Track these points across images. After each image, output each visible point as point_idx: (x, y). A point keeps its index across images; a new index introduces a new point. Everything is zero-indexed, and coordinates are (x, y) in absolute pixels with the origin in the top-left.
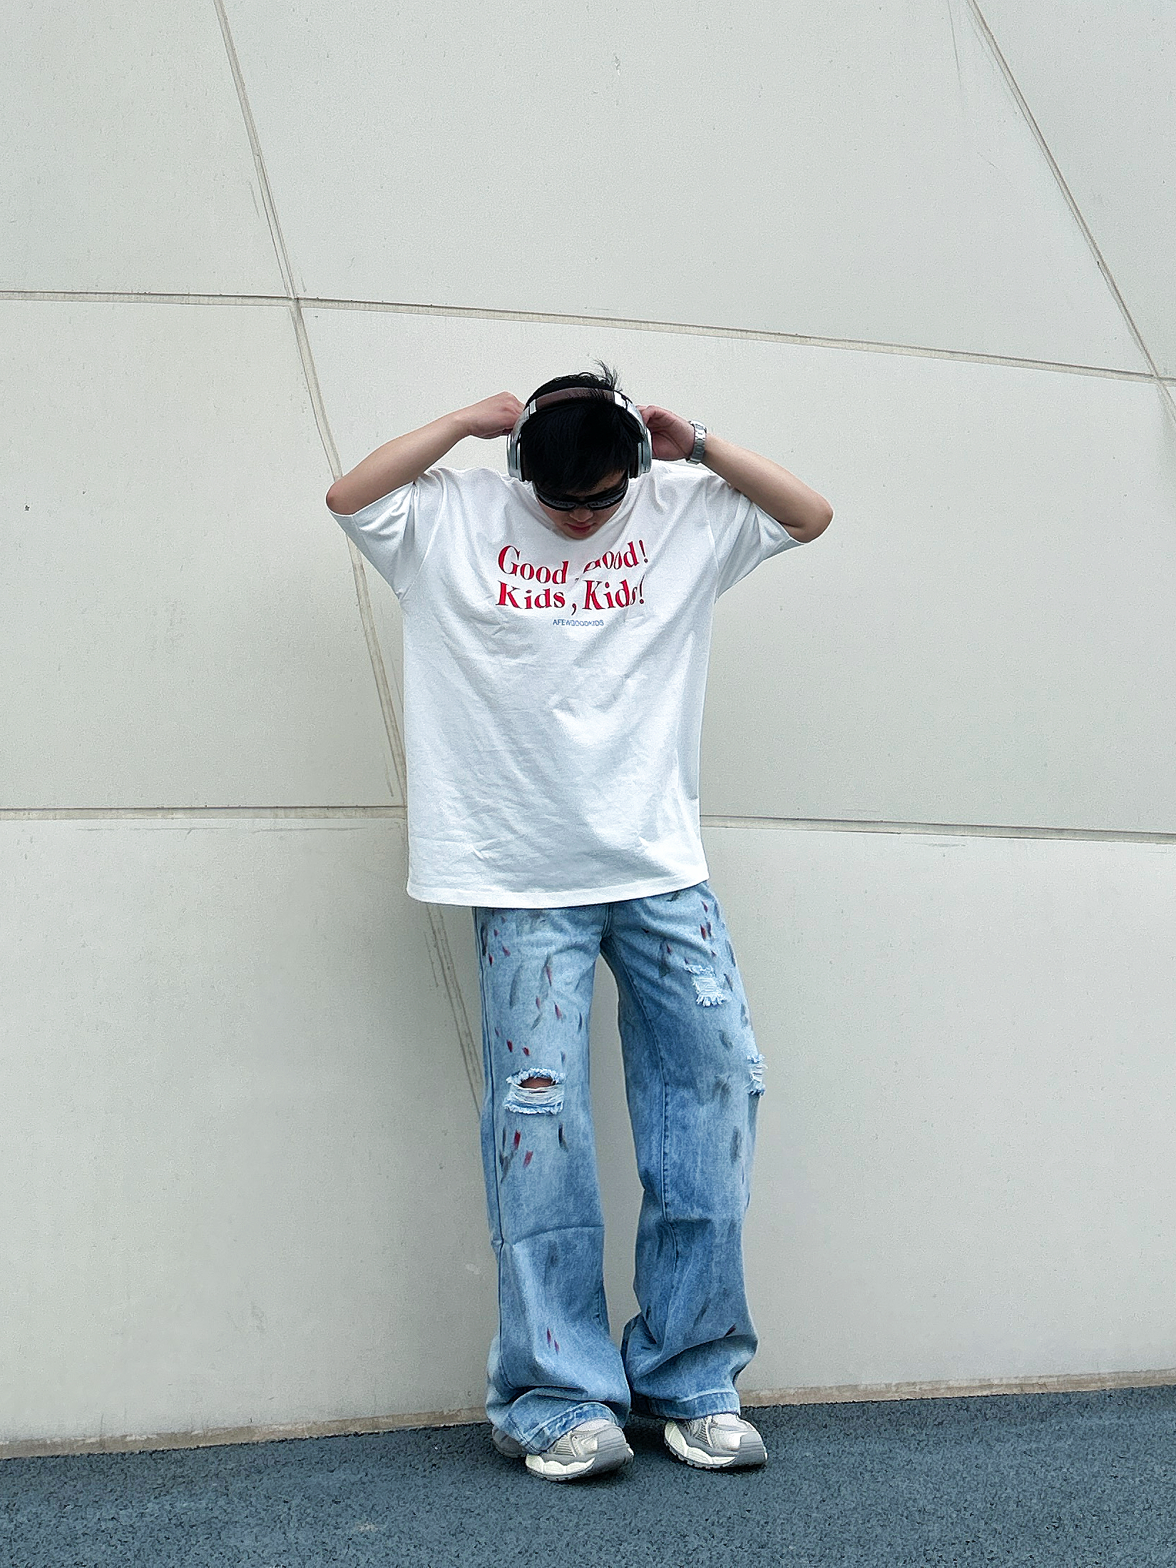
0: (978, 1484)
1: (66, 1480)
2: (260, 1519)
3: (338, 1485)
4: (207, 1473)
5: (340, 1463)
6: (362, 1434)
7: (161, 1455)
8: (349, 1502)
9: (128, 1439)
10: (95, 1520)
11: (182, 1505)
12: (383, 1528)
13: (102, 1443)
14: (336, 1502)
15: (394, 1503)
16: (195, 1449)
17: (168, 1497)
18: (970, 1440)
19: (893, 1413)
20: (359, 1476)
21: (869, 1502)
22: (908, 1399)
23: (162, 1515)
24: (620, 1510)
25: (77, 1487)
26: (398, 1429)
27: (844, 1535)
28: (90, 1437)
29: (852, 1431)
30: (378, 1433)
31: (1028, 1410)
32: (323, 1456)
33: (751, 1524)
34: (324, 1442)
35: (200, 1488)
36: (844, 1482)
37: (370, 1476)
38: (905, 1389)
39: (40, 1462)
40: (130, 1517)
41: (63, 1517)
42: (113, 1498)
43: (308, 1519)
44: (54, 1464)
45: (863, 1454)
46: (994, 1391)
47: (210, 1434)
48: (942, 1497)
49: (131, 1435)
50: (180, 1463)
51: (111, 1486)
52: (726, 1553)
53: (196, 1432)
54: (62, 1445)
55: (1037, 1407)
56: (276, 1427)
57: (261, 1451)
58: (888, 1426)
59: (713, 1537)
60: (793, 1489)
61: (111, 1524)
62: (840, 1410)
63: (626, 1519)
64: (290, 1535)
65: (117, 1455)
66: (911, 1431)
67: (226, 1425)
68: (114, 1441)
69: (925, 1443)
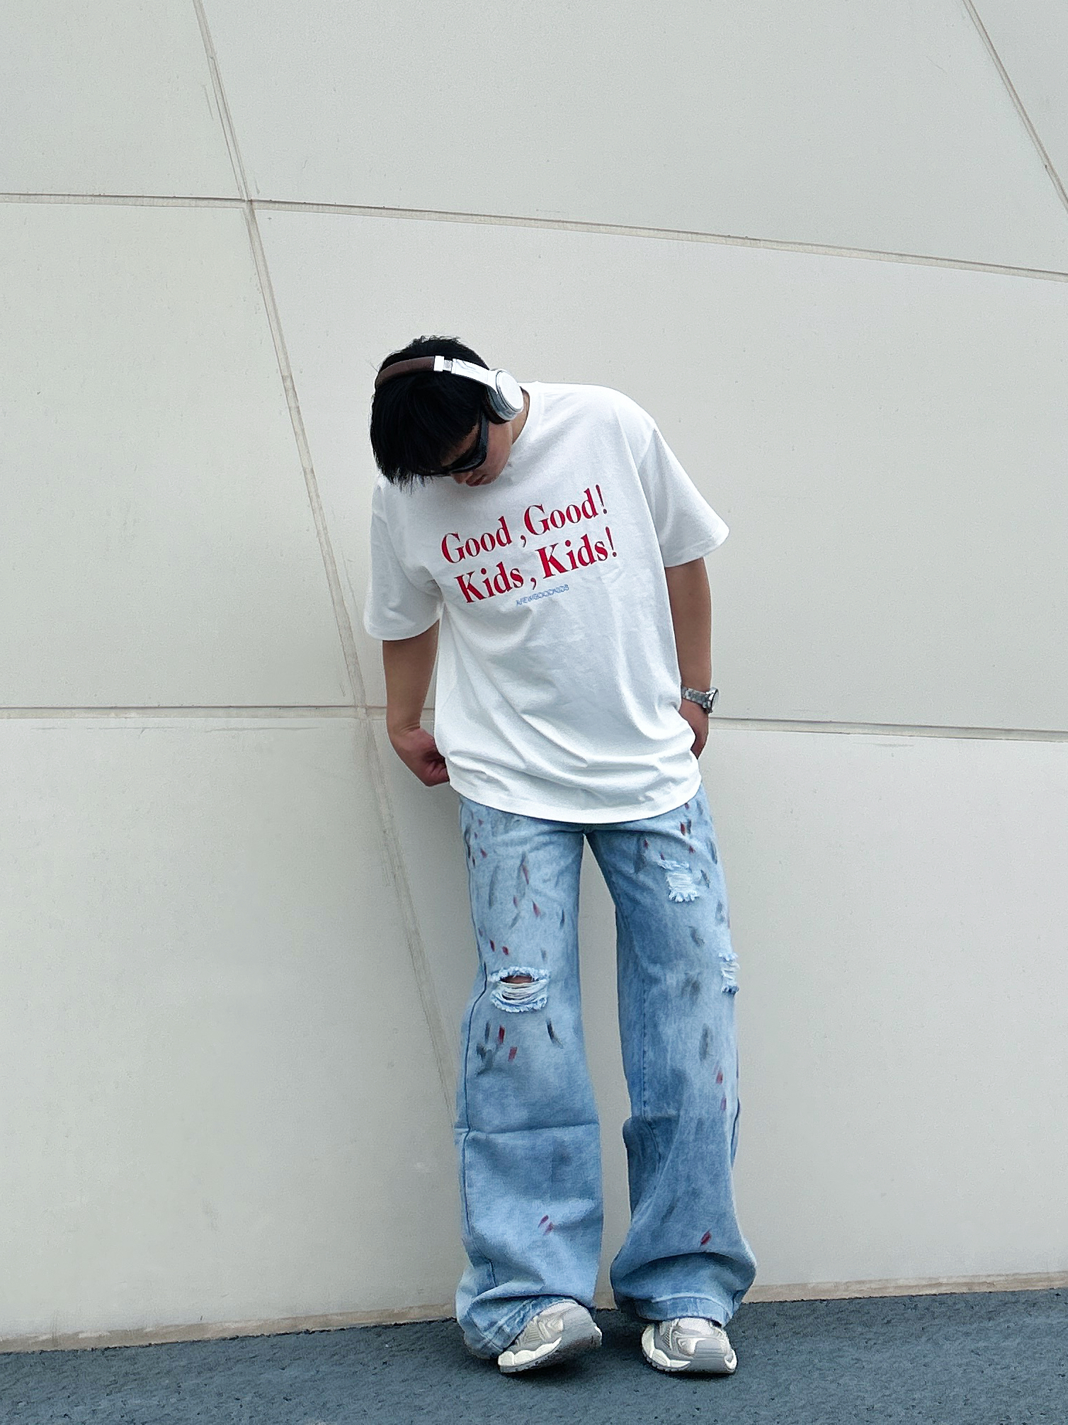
0: (927, 1382)
1: (18, 1377)
2: (212, 1416)
3: (289, 1383)
4: (159, 1370)
5: (293, 1359)
6: (314, 1332)
7: (113, 1352)
8: (300, 1399)
9: (81, 1336)
10: (48, 1417)
11: (134, 1402)
13: (54, 1341)
14: (287, 1400)
15: (346, 1401)
16: (147, 1346)
17: (120, 1395)
19: (843, 1310)
20: (311, 1374)
21: (819, 1400)
22: (857, 1298)
23: (115, 1412)
25: (30, 1384)
26: (348, 1327)
28: (42, 1335)
29: (801, 1330)
30: (328, 1331)
31: (977, 1308)
32: (275, 1353)
34: (275, 1340)
36: (794, 1380)
37: (321, 1374)
38: (854, 1287)
40: (83, 1414)
41: (16, 1414)
42: (65, 1395)
45: (813, 1353)
46: (943, 1290)
47: (162, 1331)
48: (891, 1395)
49: (82, 1332)
50: (133, 1359)
51: (64, 1382)
53: (148, 1330)
54: (15, 1342)
55: (986, 1305)
56: (227, 1324)
58: (837, 1324)
62: (789, 1308)
65: (69, 1352)
66: (860, 1329)
67: (180, 1321)
68: (67, 1338)
69: (874, 1341)
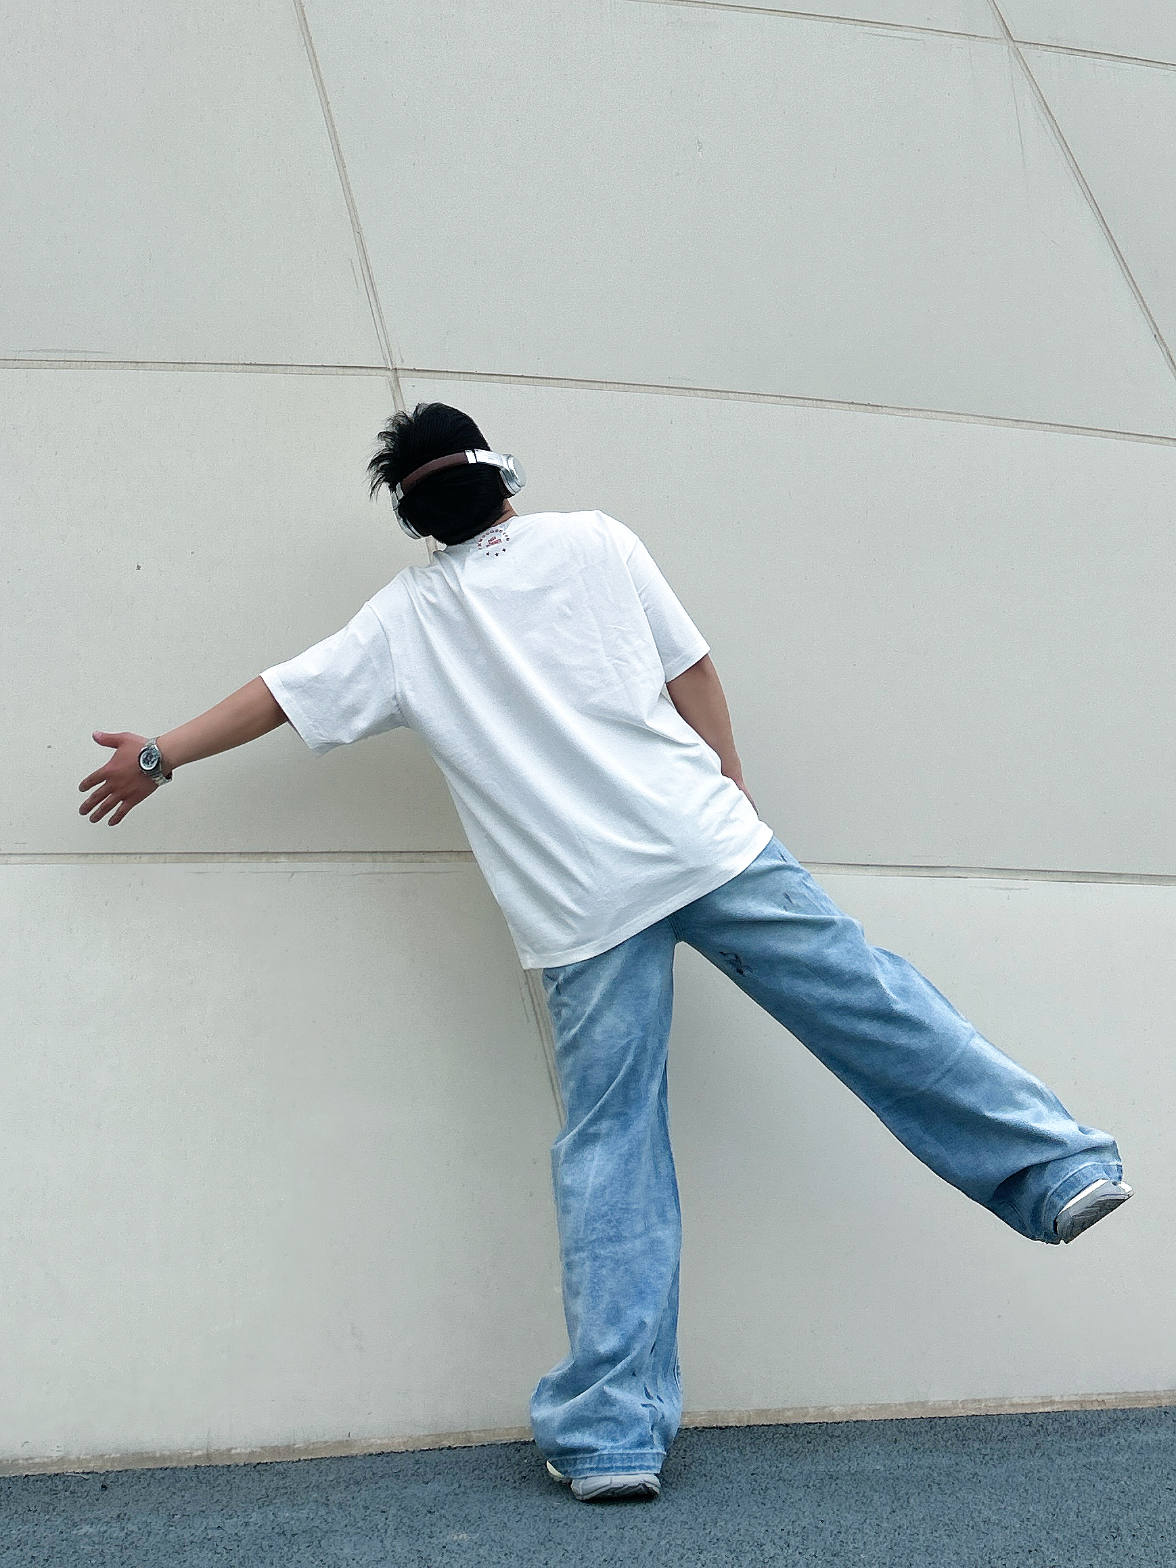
0: (1040, 1495)
1: (174, 1491)
2: (358, 1528)
3: (432, 1496)
4: (308, 1484)
5: (434, 1475)
6: (455, 1448)
7: (264, 1467)
8: (443, 1512)
9: (234, 1451)
10: (203, 1528)
11: (284, 1515)
12: (475, 1537)
13: (208, 1456)
14: (430, 1512)
15: (486, 1514)
16: (297, 1461)
17: (271, 1507)
18: (1032, 1453)
19: (960, 1428)
20: (453, 1488)
21: (936, 1513)
22: (973, 1415)
23: (266, 1523)
24: (700, 1520)
25: (185, 1498)
26: (490, 1443)
27: (913, 1545)
28: (197, 1450)
29: (920, 1445)
30: (471, 1447)
31: (1088, 1425)
32: (419, 1468)
33: (826, 1534)
34: (419, 1455)
35: (302, 1499)
36: (913, 1494)
37: (462, 1489)
38: (970, 1405)
39: (150, 1473)
40: (235, 1526)
41: (172, 1526)
42: (220, 1508)
43: (404, 1529)
44: (161, 1476)
45: (930, 1468)
46: (1056, 1408)
47: (311, 1447)
48: (1005, 1508)
49: (236, 1448)
50: (283, 1475)
51: (217, 1496)
52: (801, 1562)
53: (298, 1445)
54: (170, 1458)
55: (1096, 1422)
56: (374, 1440)
57: (360, 1463)
58: (954, 1440)
59: (788, 1546)
60: (865, 1501)
61: (217, 1533)
62: (909, 1426)
63: (705, 1529)
64: (387, 1543)
65: (223, 1467)
66: (977, 1445)
67: (326, 1438)
68: (221, 1454)
69: (990, 1456)
